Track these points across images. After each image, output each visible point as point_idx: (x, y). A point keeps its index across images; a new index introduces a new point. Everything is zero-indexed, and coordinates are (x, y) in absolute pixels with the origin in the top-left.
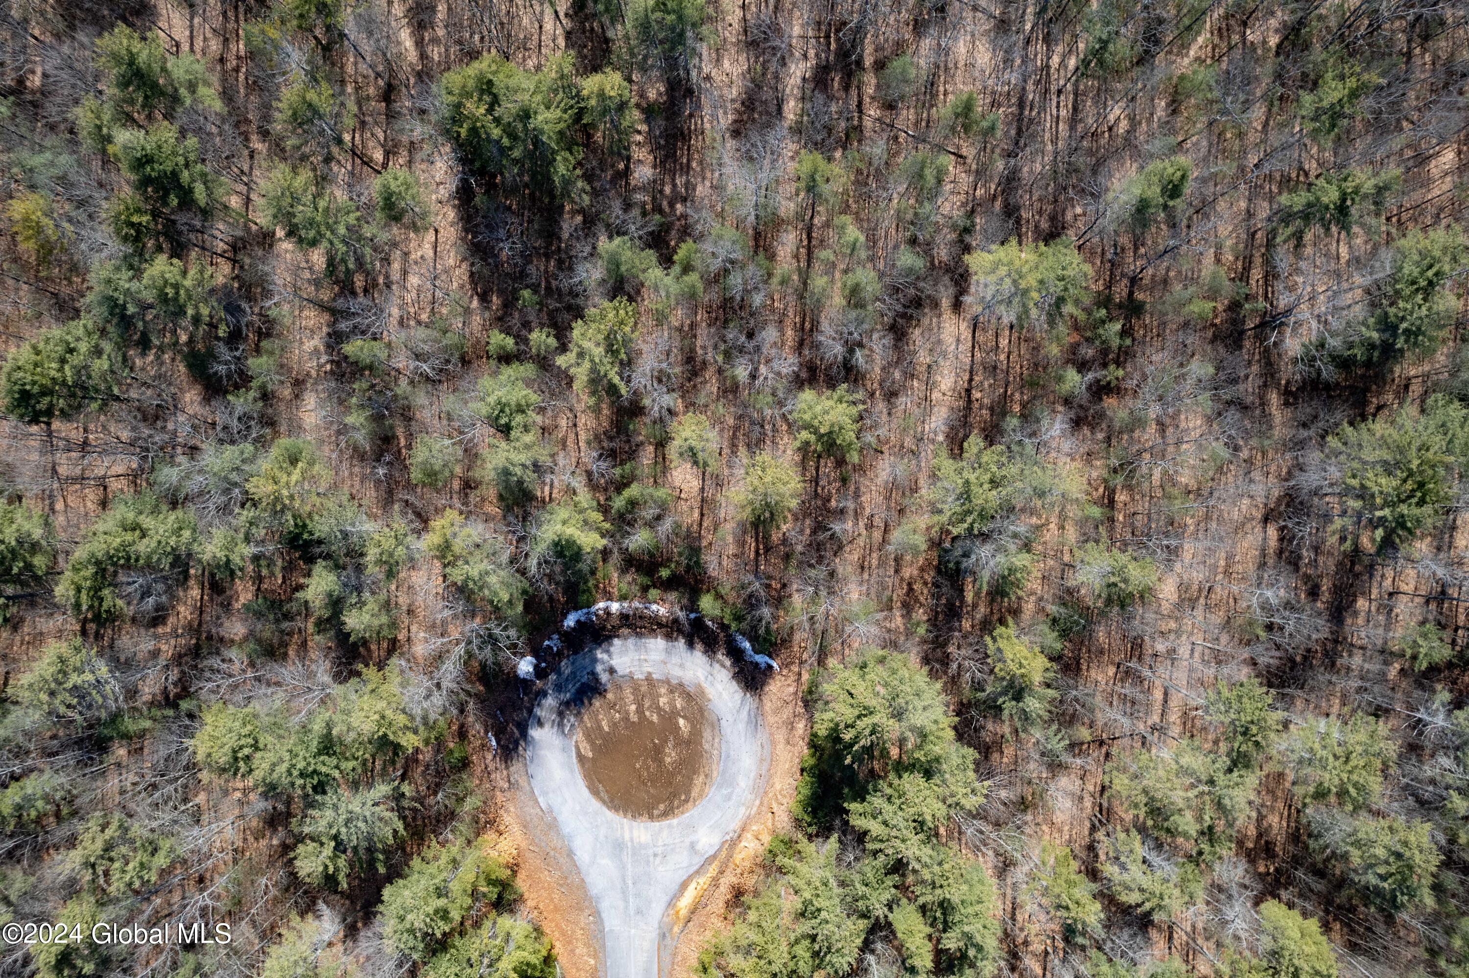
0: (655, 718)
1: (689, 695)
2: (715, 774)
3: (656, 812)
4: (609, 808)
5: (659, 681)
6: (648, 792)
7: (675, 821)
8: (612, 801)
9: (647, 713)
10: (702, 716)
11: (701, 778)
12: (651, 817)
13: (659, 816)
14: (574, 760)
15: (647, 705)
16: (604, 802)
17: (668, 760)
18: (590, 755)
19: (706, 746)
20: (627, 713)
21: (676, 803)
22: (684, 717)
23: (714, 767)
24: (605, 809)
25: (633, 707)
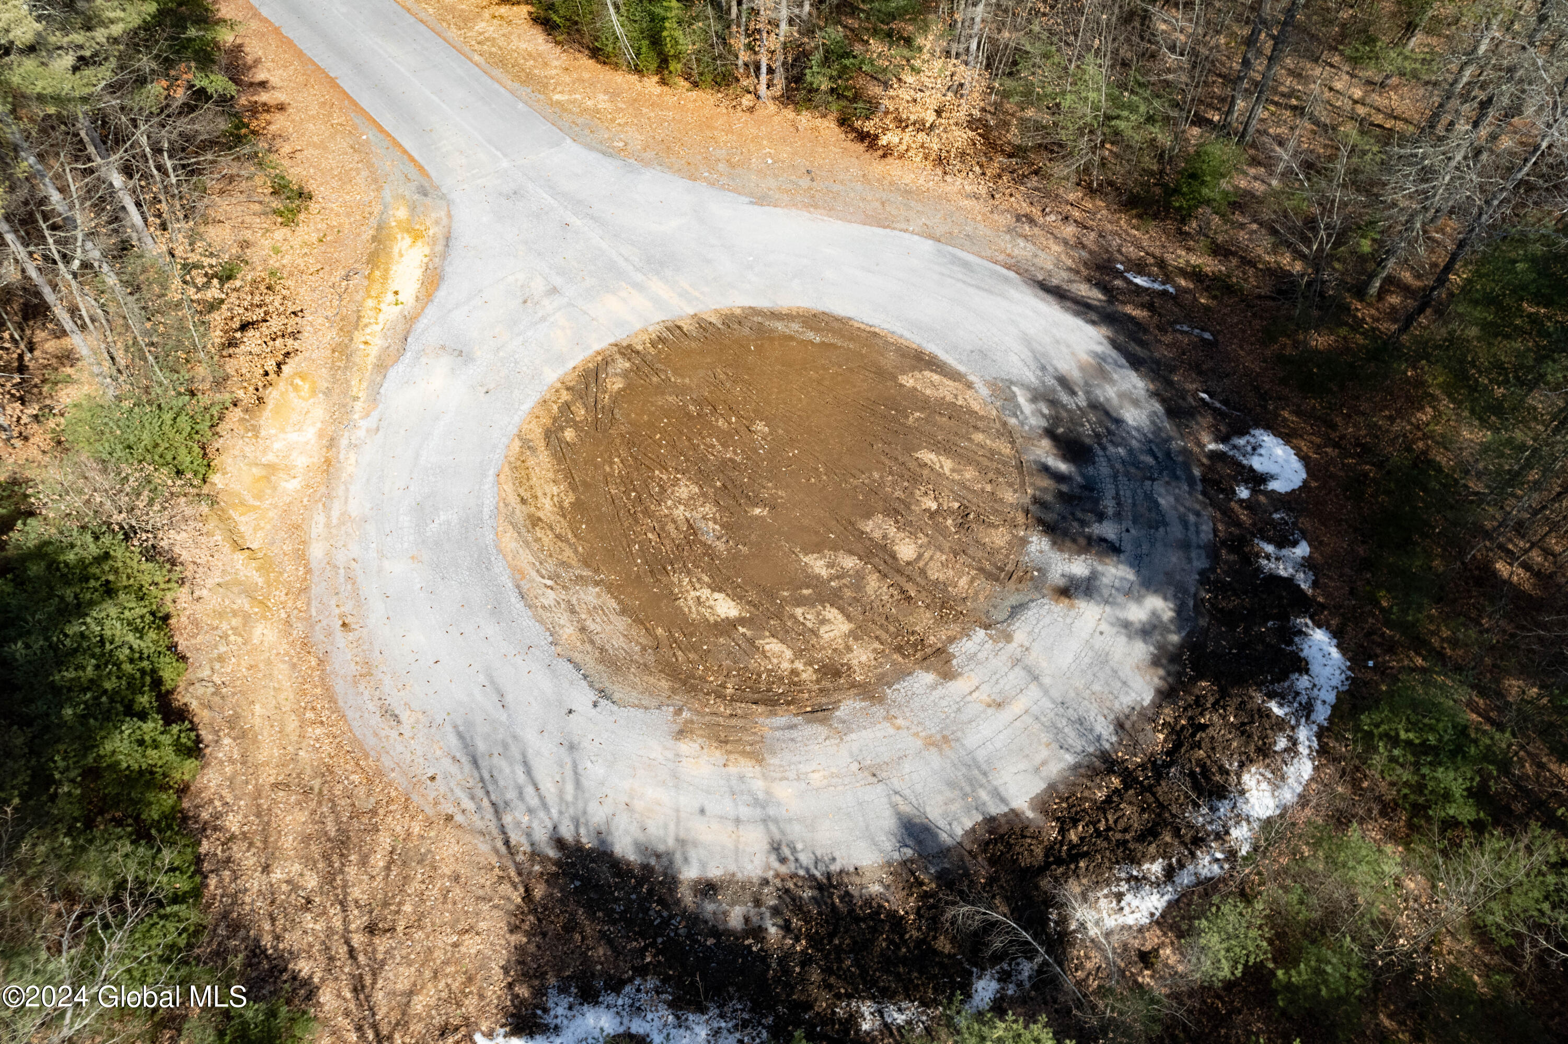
0: (818, 565)
1: (771, 702)
2: (510, 541)
3: (623, 364)
4: (755, 312)
5: (902, 674)
6: (681, 391)
7: (552, 375)
8: (760, 329)
9: (850, 562)
10: (672, 672)
11: (547, 511)
12: (627, 351)
13: (607, 362)
14: (932, 348)
15: (873, 583)
16: (775, 315)
17: (685, 489)
18: (908, 381)
19: (591, 595)
20: (909, 527)
21: (580, 412)
22: (727, 626)
23: (526, 558)
24: (762, 303)
25: (906, 550)
